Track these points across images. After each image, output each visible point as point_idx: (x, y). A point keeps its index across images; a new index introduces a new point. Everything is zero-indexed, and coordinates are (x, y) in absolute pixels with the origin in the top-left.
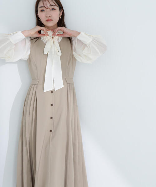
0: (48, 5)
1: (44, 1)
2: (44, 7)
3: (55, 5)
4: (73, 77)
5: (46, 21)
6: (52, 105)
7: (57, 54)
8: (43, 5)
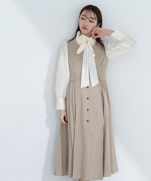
0: (89, 16)
1: (87, 12)
2: (86, 16)
3: (95, 18)
4: (105, 75)
5: (82, 28)
6: (88, 99)
7: (92, 56)
8: (85, 15)
